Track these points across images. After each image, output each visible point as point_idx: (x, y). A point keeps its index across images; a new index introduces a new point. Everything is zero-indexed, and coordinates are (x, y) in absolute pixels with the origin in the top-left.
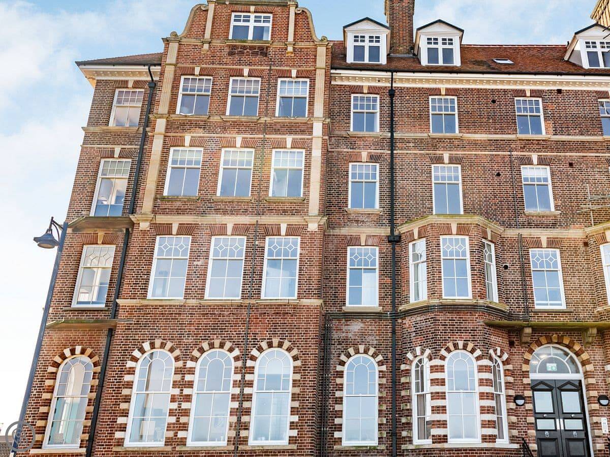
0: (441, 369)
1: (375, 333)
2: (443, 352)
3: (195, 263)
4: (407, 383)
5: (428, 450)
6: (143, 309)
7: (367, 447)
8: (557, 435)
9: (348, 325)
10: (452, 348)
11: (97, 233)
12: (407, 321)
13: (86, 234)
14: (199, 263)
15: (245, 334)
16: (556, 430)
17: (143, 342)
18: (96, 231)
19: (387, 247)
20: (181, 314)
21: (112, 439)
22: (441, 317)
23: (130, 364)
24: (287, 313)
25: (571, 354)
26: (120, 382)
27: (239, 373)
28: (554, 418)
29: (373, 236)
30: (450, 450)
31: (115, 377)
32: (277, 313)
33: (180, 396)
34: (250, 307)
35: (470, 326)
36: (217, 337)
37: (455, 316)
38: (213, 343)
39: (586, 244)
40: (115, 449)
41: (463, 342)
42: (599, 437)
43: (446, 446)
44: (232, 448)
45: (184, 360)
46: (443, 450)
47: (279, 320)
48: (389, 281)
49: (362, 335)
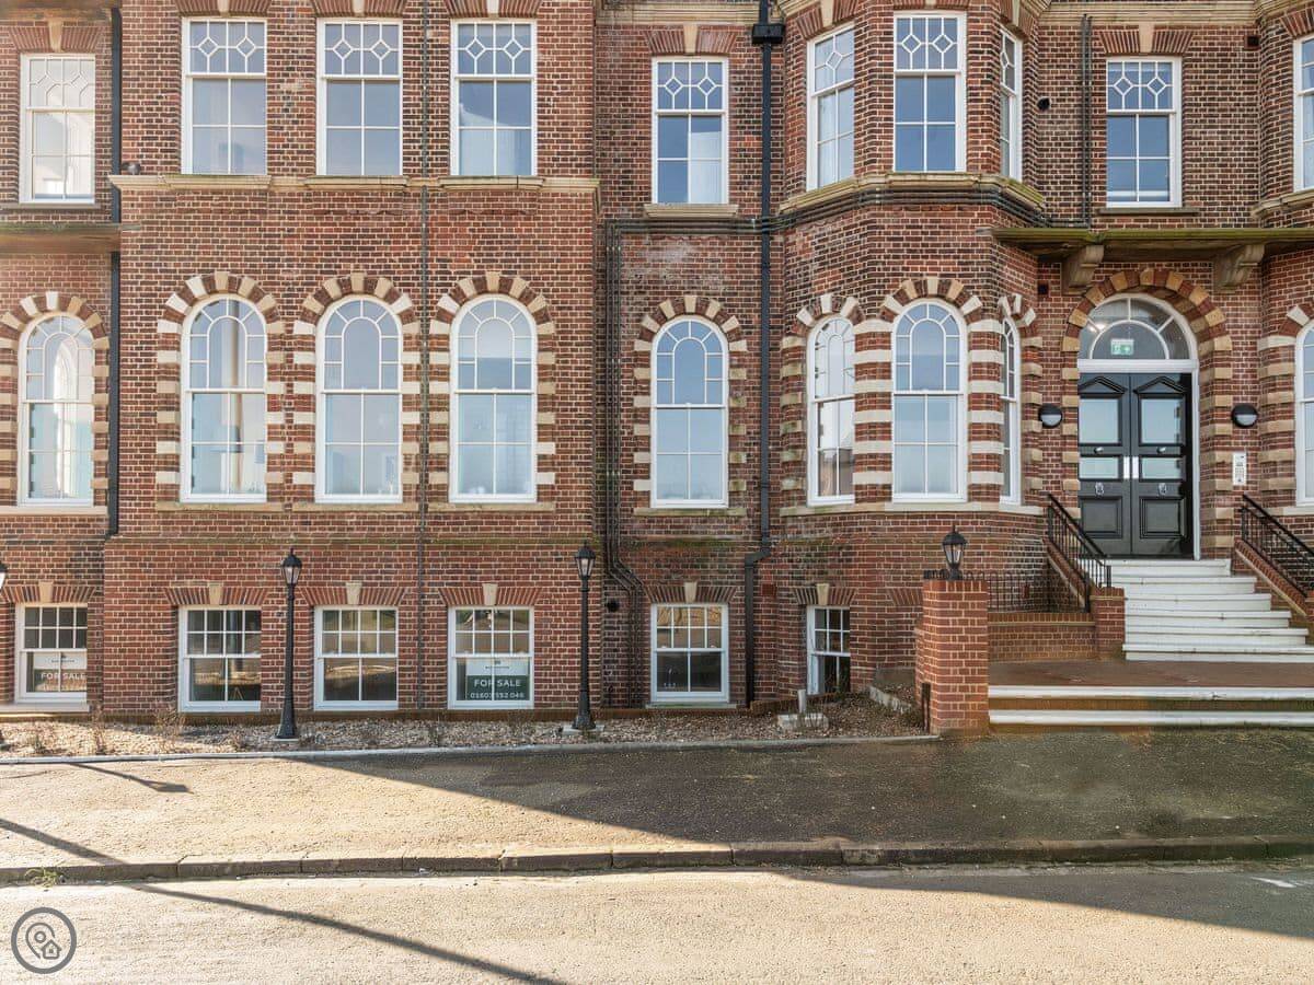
0: (882, 341)
1: (723, 263)
2: (890, 302)
3: (285, 87)
4: (797, 377)
5: (843, 515)
6: (175, 200)
7: (705, 510)
8: (1123, 490)
9: (658, 249)
10: (911, 292)
11: (46, 23)
12: (798, 237)
13: (19, 23)
14: (294, 87)
15: (421, 260)
16: (1120, 480)
17: (188, 278)
18: (41, 16)
19: (750, 56)
20: (265, 212)
21: (153, 487)
22: (887, 219)
23: (165, 327)
24: (516, 212)
25: (1176, 316)
26: (150, 366)
27: (415, 349)
28: (1119, 456)
29: (715, 27)
30: (896, 516)
31: (136, 355)
32: (493, 212)
33: (288, 397)
34: (426, 196)
35: (958, 240)
36: (357, 267)
37: (921, 218)
38: (349, 280)
39: (1253, 42)
40: (160, 506)
41: (937, 279)
42: (1224, 492)
43: (888, 507)
44: (415, 507)
45: (287, 319)
46: (882, 515)
47: (499, 228)
48: (754, 142)
49: (692, 272)
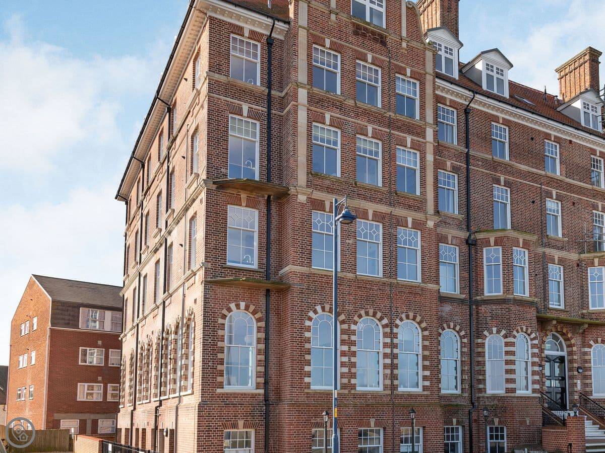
0: (513, 344)
1: (460, 314)
2: (515, 333)
3: (347, 241)
4: (483, 352)
5: (501, 397)
6: (311, 276)
8: (551, 390)
9: (442, 306)
11: (240, 195)
12: (483, 308)
13: (229, 193)
14: (351, 242)
15: (390, 307)
16: (551, 387)
17: (315, 306)
18: (240, 192)
19: (465, 248)
20: (341, 285)
21: (303, 383)
22: (513, 308)
23: (307, 323)
24: (417, 294)
25: (561, 339)
26: (302, 338)
27: (389, 337)
28: (551, 380)
29: (456, 237)
30: (518, 397)
31: (297, 333)
32: (411, 293)
33: (349, 352)
34: (391, 285)
35: (529, 316)
36: (370, 307)
38: (368, 311)
39: (578, 265)
40: (306, 391)
41: (525, 327)
42: (576, 392)
43: (517, 395)
44: (389, 392)
45: (348, 324)
46: (514, 397)
47: (412, 298)
48: (466, 275)
49: (451, 314)
